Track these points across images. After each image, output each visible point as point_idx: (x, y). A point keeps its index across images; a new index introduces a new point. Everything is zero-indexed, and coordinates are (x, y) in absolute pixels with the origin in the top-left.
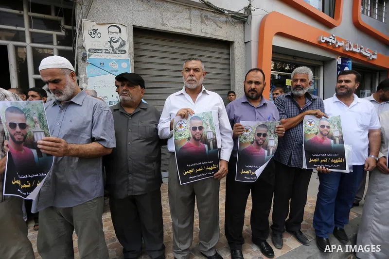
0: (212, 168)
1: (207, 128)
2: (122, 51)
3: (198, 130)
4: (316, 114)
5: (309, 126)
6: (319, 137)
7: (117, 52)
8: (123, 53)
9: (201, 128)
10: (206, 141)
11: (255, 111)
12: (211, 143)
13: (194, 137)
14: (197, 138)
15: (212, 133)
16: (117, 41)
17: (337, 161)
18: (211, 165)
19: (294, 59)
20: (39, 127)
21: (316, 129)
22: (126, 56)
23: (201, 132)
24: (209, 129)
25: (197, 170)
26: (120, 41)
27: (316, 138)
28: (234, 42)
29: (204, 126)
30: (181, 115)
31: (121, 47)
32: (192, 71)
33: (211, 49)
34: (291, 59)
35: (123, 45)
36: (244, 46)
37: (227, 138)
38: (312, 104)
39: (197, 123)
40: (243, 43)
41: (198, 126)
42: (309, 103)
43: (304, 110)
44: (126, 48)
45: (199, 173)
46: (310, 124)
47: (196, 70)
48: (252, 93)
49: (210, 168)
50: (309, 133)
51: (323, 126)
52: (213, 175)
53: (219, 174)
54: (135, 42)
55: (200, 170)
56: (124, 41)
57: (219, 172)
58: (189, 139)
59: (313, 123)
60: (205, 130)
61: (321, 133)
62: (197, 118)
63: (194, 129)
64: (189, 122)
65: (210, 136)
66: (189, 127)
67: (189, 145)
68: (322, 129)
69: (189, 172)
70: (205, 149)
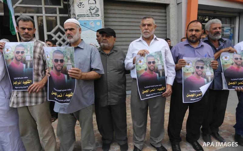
0: (161, 89)
1: (158, 62)
2: (97, 15)
3: (152, 64)
4: (230, 50)
5: (225, 59)
6: (235, 66)
7: (94, 15)
8: (98, 16)
9: (154, 62)
10: (157, 71)
12: (161, 72)
13: (149, 69)
14: (151, 69)
15: (161, 66)
16: (94, 9)
18: (160, 87)
19: (215, 13)
20: (70, 62)
21: (231, 61)
22: (99, 18)
23: (154, 65)
24: (160, 63)
25: (151, 91)
26: (96, 9)
27: (232, 67)
28: (169, 4)
29: (156, 61)
30: (140, 54)
31: (96, 12)
32: (146, 26)
33: (153, 10)
34: (212, 13)
35: (97, 11)
36: (177, 7)
37: (171, 69)
38: (224, 45)
39: (151, 59)
40: (176, 4)
41: (152, 61)
42: (222, 44)
44: (99, 13)
45: (152, 92)
46: (226, 58)
47: (149, 25)
48: (193, 38)
49: (160, 89)
50: (226, 64)
51: (237, 59)
52: (162, 94)
53: (166, 94)
54: (104, 9)
55: (153, 90)
56: (98, 9)
57: (166, 92)
58: (146, 69)
59: (228, 57)
60: (156, 64)
61: (236, 63)
62: (151, 56)
63: (150, 63)
64: (146, 58)
65: (160, 68)
66: (146, 62)
67: (146, 74)
68: (236, 61)
69: (146, 92)
70: (157, 76)
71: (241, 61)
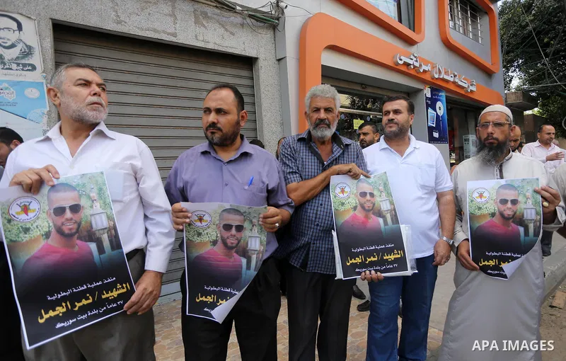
0: (115, 294)
1: (92, 207)
3: (68, 214)
4: (350, 171)
5: (341, 195)
6: (360, 214)
9: (75, 209)
10: (91, 236)
11: (221, 170)
12: (105, 238)
13: (60, 231)
14: (67, 232)
15: (104, 217)
17: (392, 257)
18: (110, 287)
21: (353, 201)
23: (76, 217)
24: (98, 207)
25: (78, 305)
27: (354, 217)
29: (84, 202)
30: (20, 184)
35: (26, 53)
37: (158, 224)
38: (343, 153)
39: (65, 199)
41: (67, 204)
42: (337, 151)
43: (329, 166)
45: (84, 310)
46: (343, 191)
48: (213, 133)
49: (110, 294)
50: (342, 208)
51: (363, 194)
52: (121, 307)
53: (134, 304)
55: (84, 302)
56: (30, 47)
57: (134, 298)
58: (47, 235)
59: (347, 189)
60: (86, 212)
61: (363, 207)
62: (67, 186)
63: (60, 211)
64: (46, 198)
65: (100, 222)
66: (47, 208)
67: (48, 250)
68: (363, 200)
69: (56, 313)
70: (91, 253)
71: (372, 199)
